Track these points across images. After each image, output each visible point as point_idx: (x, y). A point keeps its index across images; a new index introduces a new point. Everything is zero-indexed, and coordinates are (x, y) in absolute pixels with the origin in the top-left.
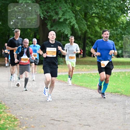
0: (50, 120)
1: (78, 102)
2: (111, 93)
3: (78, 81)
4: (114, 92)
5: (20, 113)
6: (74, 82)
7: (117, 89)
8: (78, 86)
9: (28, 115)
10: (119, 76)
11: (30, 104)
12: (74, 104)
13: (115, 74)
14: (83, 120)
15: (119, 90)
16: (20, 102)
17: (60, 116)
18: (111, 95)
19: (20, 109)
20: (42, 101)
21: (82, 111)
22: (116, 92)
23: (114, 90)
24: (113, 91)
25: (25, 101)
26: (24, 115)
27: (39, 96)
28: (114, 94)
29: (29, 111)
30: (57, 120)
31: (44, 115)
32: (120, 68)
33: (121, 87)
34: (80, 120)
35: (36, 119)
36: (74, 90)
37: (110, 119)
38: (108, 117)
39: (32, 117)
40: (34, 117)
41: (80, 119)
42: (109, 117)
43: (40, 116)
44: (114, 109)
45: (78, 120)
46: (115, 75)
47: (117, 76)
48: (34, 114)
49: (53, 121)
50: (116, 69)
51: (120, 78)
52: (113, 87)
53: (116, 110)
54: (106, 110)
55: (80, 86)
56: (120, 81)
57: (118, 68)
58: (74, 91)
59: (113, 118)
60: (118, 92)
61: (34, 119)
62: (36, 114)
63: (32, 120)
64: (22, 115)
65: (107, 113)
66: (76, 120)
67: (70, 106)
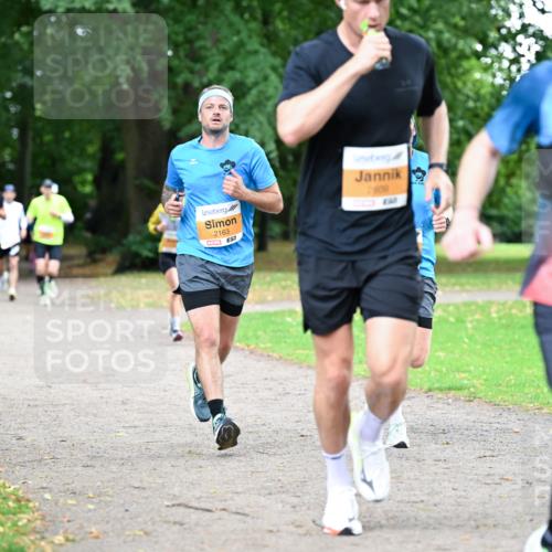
0: (168, 506)
1: (287, 431)
2: (430, 390)
3: (288, 341)
4: (440, 389)
5: (40, 475)
6: (269, 345)
7: (452, 376)
8: (286, 360)
9: (77, 486)
10: (460, 321)
11: (83, 439)
12: (269, 440)
13: (445, 311)
14: (309, 509)
15: (462, 378)
16: (40, 431)
17: (212, 491)
18: (427, 401)
19: (40, 461)
20: (135, 427)
21: (306, 470)
22: (450, 389)
23: (438, 381)
24: (436, 385)
25: (64, 427)
26: (57, 484)
27: (123, 407)
28: (440, 396)
29: (79, 469)
30: (197, 509)
31: (145, 485)
32: (468, 287)
33: (468, 365)
34: (294, 507)
35: (107, 504)
36: (272, 379)
37: (422, 501)
38: (415, 495)
39: (91, 495)
40: (99, 496)
41: (295, 501)
42: (417, 493)
43: (127, 490)
44: (439, 461)
45: (288, 507)
46: (445, 315)
47: (452, 319)
48: (102, 482)
49: (182, 510)
50: (447, 289)
51: (466, 329)
52: (438, 367)
53: (450, 465)
54: (406, 464)
55: (295, 364)
56: (466, 340)
57: (457, 288)
58: (272, 384)
59: (437, 499)
60: (460, 389)
61: (101, 501)
62: (109, 481)
63: (91, 507)
64: (50, 485)
65: (409, 478)
66: (280, 506)
67: (253, 448)
